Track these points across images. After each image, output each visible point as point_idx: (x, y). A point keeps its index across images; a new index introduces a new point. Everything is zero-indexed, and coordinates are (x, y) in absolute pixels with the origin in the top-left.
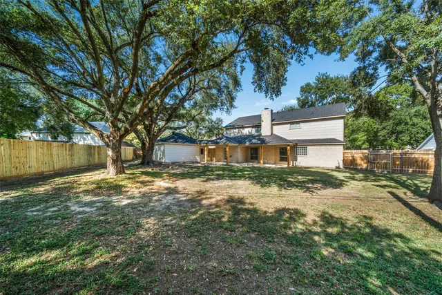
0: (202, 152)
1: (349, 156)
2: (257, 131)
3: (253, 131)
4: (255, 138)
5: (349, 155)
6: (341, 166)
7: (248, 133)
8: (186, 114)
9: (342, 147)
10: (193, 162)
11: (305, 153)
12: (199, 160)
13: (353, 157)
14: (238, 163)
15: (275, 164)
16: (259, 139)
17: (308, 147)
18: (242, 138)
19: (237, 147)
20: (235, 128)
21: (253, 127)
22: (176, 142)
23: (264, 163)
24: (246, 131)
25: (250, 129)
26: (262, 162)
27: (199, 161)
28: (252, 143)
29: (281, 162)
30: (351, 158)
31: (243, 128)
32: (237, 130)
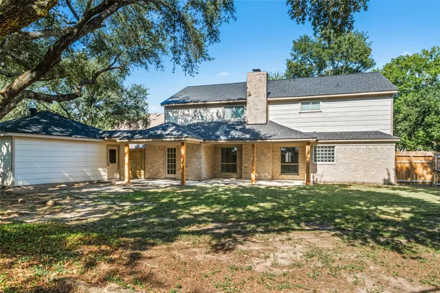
0: (113, 157)
1: (405, 163)
2: (236, 115)
3: (228, 115)
4: (234, 129)
5: (405, 160)
6: (393, 180)
7: (216, 119)
8: (71, 66)
9: (393, 146)
10: (91, 183)
11: (331, 158)
12: (105, 175)
13: (411, 163)
14: (200, 181)
15: (272, 179)
16: (244, 131)
17: (337, 147)
18: (204, 127)
19: (198, 146)
20: (188, 107)
21: (228, 105)
22: (48, 133)
23: (258, 179)
24: (212, 115)
25: (221, 110)
26: (253, 176)
27: (105, 178)
28: (233, 139)
29: (284, 176)
30: (408, 165)
31: (206, 106)
32: (191, 111)
